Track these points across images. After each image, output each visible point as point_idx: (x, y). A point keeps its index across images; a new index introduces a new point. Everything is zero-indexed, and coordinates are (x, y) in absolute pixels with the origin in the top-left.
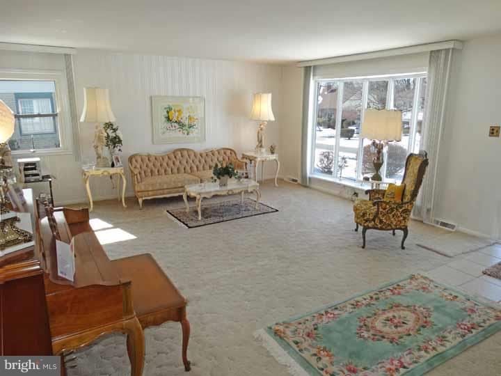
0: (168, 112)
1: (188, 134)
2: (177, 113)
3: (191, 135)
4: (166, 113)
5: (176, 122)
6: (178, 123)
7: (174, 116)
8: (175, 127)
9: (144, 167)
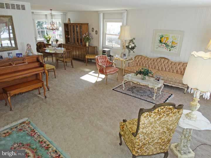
0: (161, 38)
1: (170, 51)
2: (166, 39)
3: (172, 51)
4: (160, 38)
5: (164, 43)
6: (165, 44)
7: (164, 40)
8: (163, 46)
9: (140, 62)
